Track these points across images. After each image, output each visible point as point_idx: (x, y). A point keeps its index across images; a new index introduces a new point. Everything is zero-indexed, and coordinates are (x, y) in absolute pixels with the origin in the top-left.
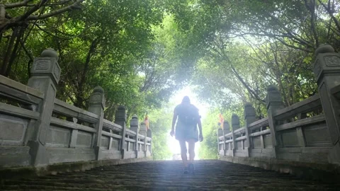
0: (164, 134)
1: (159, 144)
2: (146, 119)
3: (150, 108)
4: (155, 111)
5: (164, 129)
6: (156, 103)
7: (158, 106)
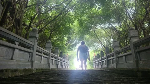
0: (73, 60)
1: (71, 64)
2: (67, 55)
3: (69, 51)
4: (70, 52)
5: (73, 58)
6: (70, 49)
7: (71, 50)
